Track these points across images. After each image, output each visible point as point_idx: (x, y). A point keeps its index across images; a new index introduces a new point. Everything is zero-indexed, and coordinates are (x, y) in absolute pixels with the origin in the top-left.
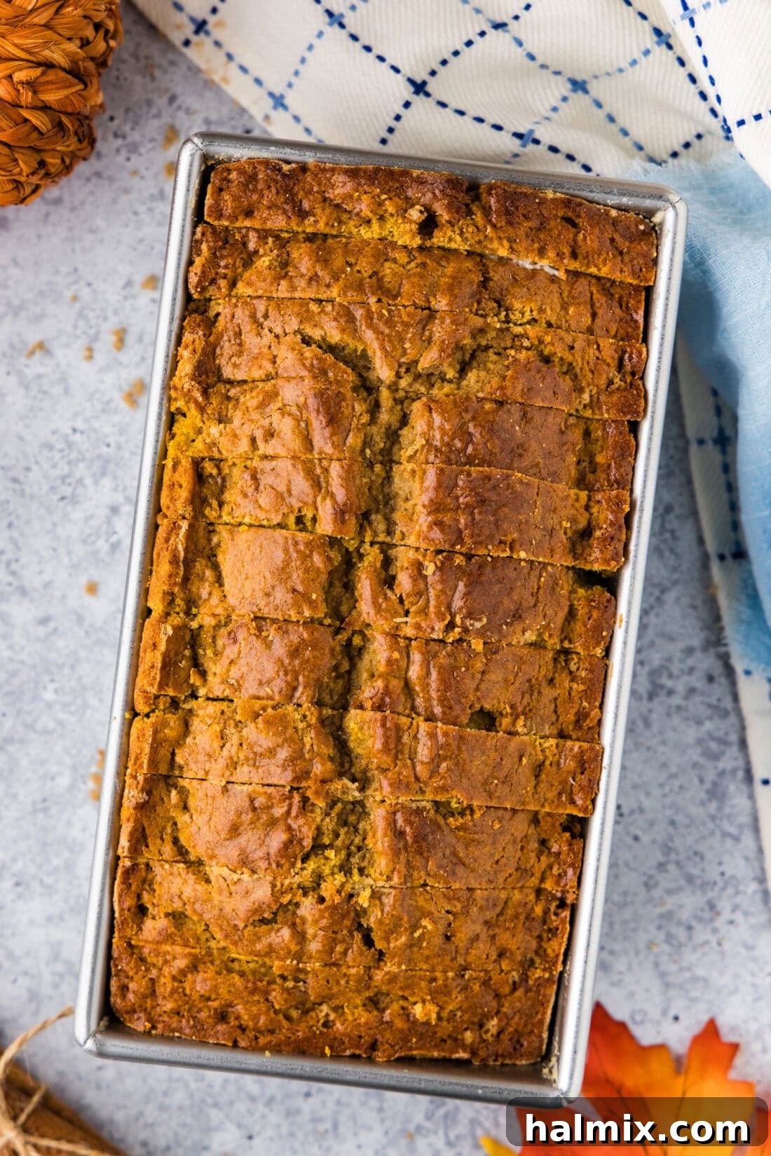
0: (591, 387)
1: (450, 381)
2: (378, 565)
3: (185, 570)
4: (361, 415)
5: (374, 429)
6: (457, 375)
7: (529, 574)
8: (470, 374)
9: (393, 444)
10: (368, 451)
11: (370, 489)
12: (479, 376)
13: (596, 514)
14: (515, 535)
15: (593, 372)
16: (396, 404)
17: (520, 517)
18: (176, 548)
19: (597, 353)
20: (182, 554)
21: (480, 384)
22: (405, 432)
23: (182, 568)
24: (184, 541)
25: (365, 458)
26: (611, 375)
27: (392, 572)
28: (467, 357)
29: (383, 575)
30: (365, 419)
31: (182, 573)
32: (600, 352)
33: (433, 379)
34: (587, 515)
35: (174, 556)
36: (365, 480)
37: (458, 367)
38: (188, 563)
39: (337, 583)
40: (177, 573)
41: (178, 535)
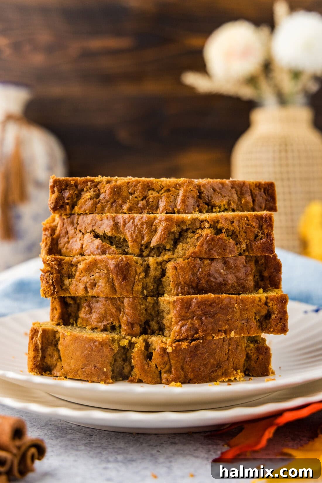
0: (246, 241)
1: (169, 250)
2: (143, 349)
3: (42, 353)
4: (140, 274)
5: (148, 280)
6: (172, 247)
7: (223, 344)
8: (178, 246)
9: (158, 285)
10: (145, 292)
11: (146, 310)
12: (183, 247)
13: (271, 307)
14: (226, 327)
15: (245, 232)
16: (158, 265)
17: (228, 317)
18: (37, 343)
19: (247, 222)
20: (40, 346)
21: (184, 251)
22: (164, 279)
23: (40, 353)
24: (40, 339)
25: (143, 295)
26: (256, 232)
27: (150, 351)
28: (177, 236)
29: (146, 353)
30: (142, 275)
31: (40, 355)
32: (249, 221)
33: (161, 250)
34: (267, 307)
35: (36, 347)
36: (142, 307)
37: (172, 242)
38: (44, 350)
39: (119, 360)
40: (38, 356)
41: (37, 335)
